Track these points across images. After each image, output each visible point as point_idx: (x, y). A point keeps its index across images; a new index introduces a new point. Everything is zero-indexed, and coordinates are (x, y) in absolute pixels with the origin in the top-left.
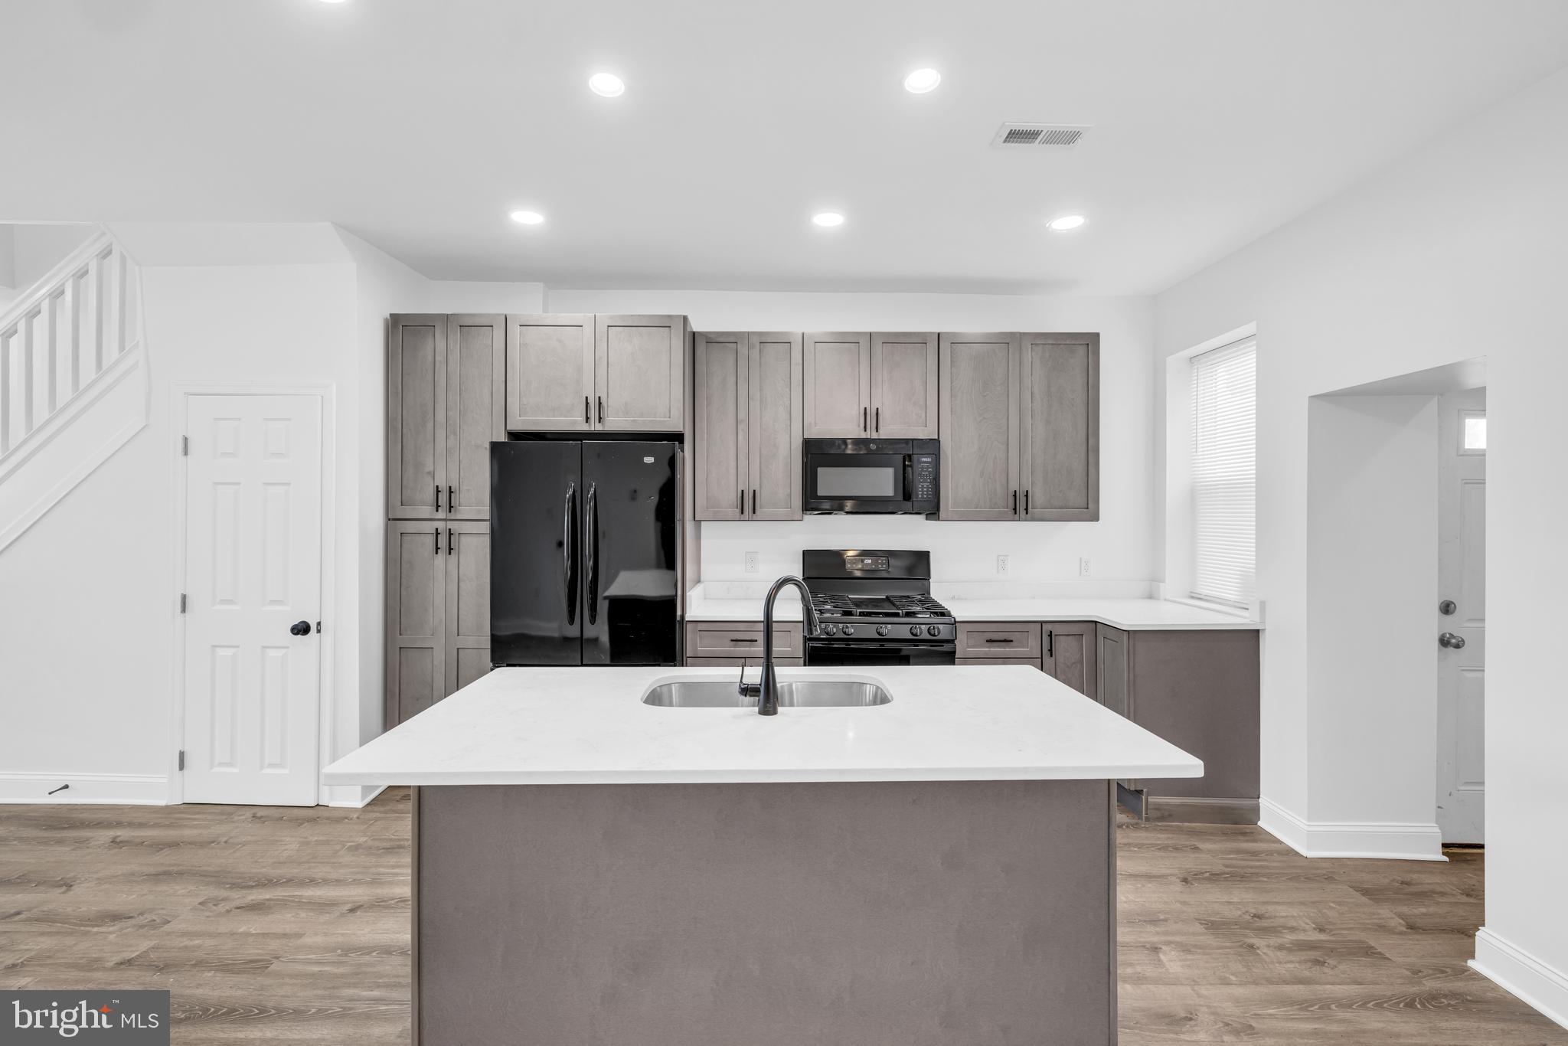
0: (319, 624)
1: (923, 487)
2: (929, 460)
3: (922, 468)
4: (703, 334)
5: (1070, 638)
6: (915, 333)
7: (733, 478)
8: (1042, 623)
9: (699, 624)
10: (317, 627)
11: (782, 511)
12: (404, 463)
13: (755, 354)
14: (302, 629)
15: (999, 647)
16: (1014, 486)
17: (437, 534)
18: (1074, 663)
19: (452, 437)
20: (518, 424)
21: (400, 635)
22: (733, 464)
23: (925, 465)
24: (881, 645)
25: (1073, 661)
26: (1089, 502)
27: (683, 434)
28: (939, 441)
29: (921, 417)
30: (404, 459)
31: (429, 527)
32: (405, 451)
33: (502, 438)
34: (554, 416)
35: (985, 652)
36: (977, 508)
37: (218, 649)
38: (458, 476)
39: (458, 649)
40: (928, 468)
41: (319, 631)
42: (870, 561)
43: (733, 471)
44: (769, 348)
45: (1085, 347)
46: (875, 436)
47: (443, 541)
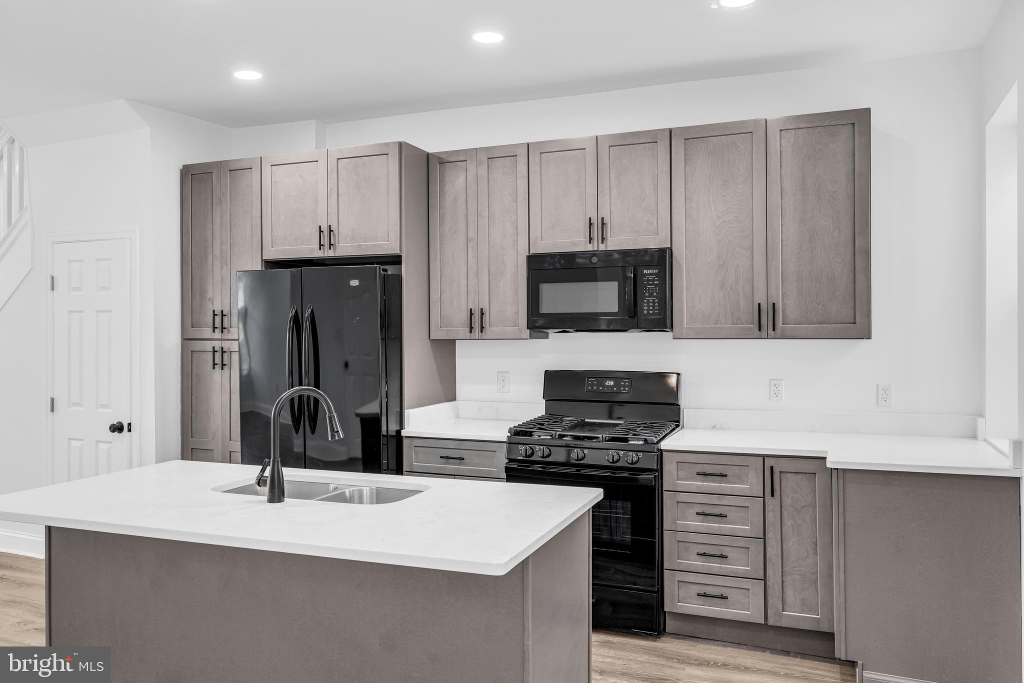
0: (130, 424)
1: (648, 302)
2: (655, 271)
3: (648, 281)
4: (434, 155)
5: (799, 477)
6: (643, 132)
7: (463, 297)
8: (764, 457)
9: (414, 440)
10: (128, 428)
11: (509, 330)
12: (193, 291)
13: (483, 171)
14: (117, 428)
15: (714, 482)
16: (760, 298)
17: (214, 351)
18: (803, 507)
19: (225, 267)
20: (272, 254)
21: (192, 437)
22: (464, 282)
23: (651, 277)
24: (577, 471)
25: (804, 504)
26: (857, 314)
27: (401, 256)
28: (672, 249)
29: (652, 224)
30: (193, 288)
31: (208, 346)
32: (194, 280)
33: (258, 267)
34: (297, 245)
35: (698, 486)
36: (716, 324)
37: (72, 441)
38: (229, 302)
39: (230, 452)
40: (654, 280)
41: (129, 430)
42: (612, 383)
43: (464, 289)
44: (498, 163)
45: (851, 126)
46: (602, 247)
47: (218, 360)
